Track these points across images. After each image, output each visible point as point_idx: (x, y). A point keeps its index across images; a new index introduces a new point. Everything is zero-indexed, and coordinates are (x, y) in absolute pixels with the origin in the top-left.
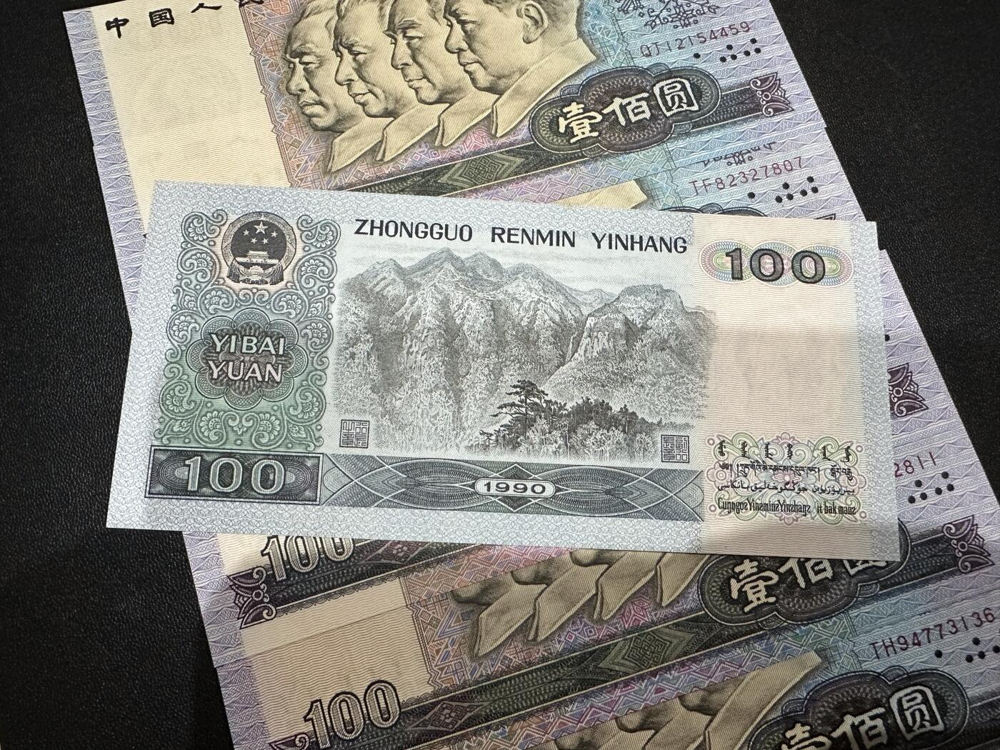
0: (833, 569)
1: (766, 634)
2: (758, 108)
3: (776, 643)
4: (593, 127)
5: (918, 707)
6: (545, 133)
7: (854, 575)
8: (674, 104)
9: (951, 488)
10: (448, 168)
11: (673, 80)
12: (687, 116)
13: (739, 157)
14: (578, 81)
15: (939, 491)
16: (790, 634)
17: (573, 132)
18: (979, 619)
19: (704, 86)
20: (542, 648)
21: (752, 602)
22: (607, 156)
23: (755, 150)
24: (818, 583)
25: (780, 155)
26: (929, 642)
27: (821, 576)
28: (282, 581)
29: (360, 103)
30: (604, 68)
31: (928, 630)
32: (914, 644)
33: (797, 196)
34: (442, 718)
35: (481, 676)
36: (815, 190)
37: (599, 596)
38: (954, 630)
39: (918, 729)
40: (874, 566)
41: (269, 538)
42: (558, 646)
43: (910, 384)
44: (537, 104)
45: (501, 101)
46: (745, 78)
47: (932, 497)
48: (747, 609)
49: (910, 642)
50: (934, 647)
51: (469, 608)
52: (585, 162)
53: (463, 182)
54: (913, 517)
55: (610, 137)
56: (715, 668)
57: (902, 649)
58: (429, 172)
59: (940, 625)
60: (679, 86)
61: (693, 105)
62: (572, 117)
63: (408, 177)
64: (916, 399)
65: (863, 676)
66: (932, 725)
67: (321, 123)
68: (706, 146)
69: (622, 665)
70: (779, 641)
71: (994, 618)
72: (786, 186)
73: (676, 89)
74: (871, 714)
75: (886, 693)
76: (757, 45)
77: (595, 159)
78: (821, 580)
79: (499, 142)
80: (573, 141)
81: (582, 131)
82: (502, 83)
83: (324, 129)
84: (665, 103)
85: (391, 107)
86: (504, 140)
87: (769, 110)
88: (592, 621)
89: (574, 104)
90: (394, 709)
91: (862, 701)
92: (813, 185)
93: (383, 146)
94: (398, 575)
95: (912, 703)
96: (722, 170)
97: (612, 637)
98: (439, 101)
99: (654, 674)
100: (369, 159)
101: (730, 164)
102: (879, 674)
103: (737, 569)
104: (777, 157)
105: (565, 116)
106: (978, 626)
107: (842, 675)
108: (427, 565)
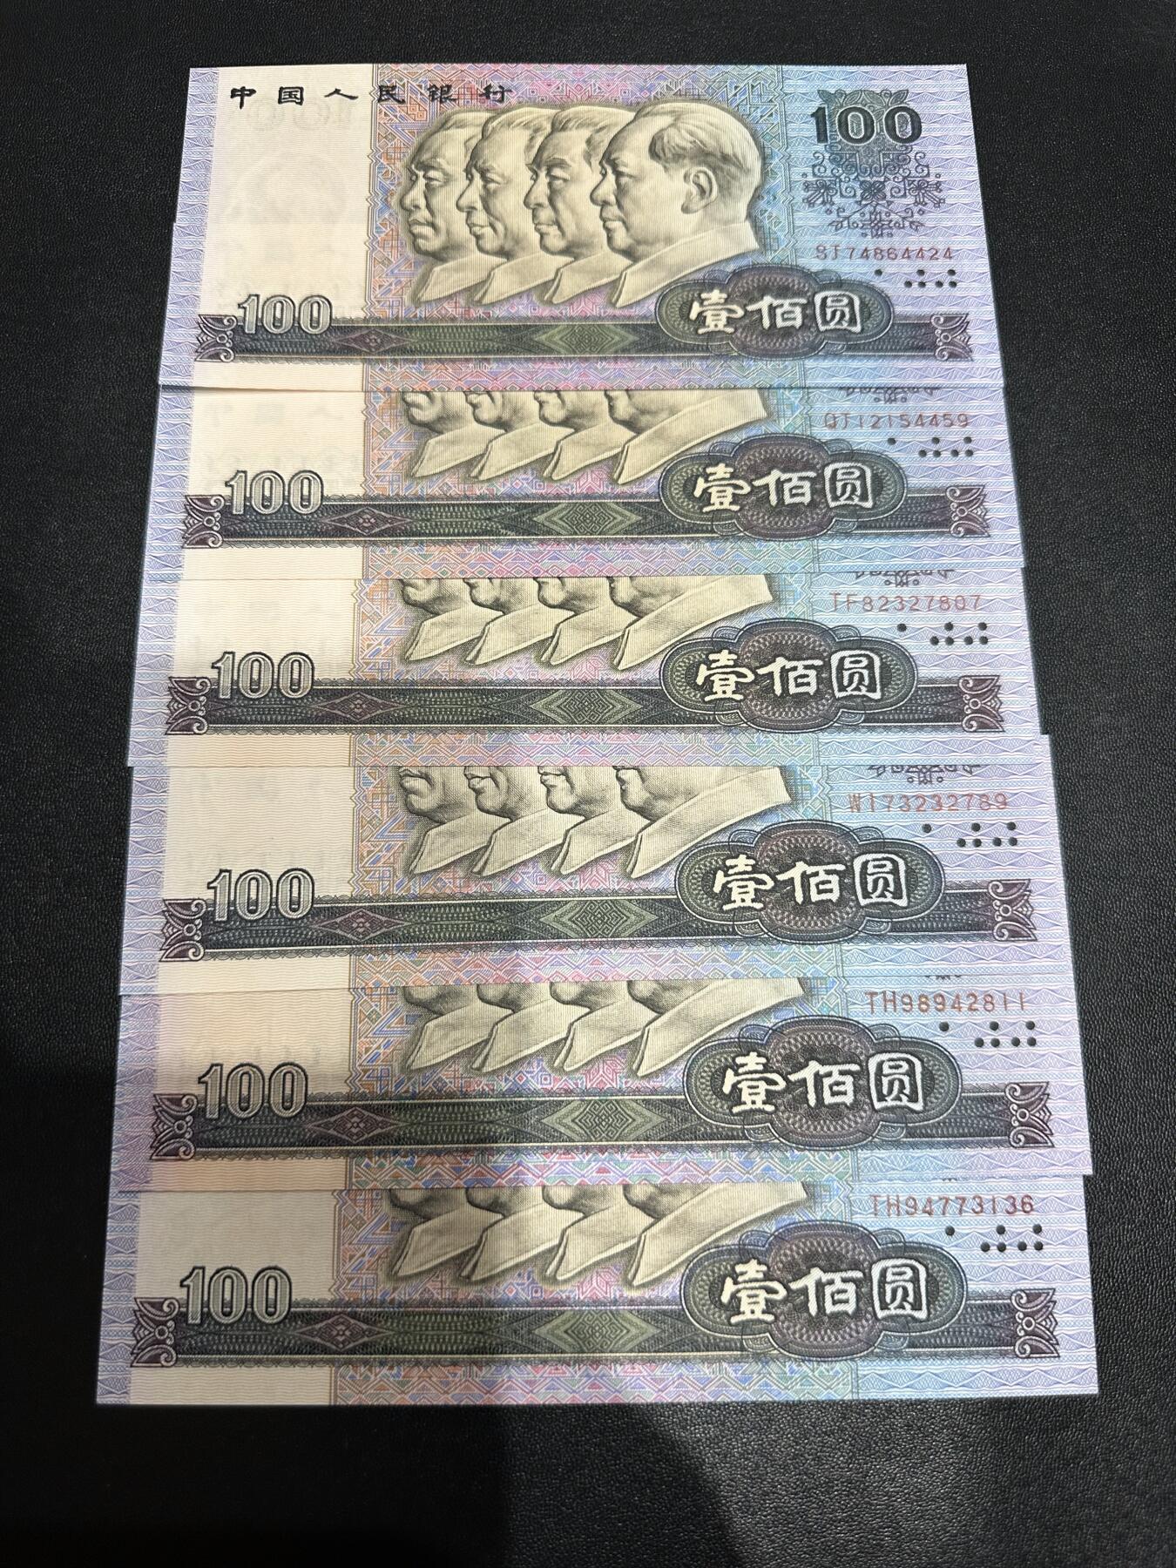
0: (855, 1096)
1: (750, 1145)
2: (946, 523)
3: (758, 1160)
4: (736, 499)
5: (904, 1284)
6: (676, 491)
7: (879, 1110)
8: (843, 492)
9: (1032, 1042)
10: (550, 506)
11: (853, 464)
12: (855, 511)
13: (902, 577)
14: (736, 438)
15: (1016, 1042)
16: (779, 1154)
17: (709, 499)
18: (1014, 1206)
19: (889, 480)
20: (484, 1081)
21: (745, 1103)
22: (740, 538)
23: (925, 573)
24: (831, 1106)
25: (954, 587)
26: (944, 1214)
27: (837, 1099)
28: (221, 922)
29: (471, 404)
30: (772, 429)
31: (947, 1200)
32: (925, 1212)
33: (959, 642)
34: (349, 1125)
35: (407, 1091)
36: (984, 640)
37: (569, 1042)
38: (979, 1209)
39: (895, 1308)
40: (906, 1106)
41: (221, 871)
42: (503, 1084)
43: (1024, 905)
44: (678, 455)
45: (636, 441)
46: (942, 482)
47: (1007, 1048)
48: (736, 1110)
49: (920, 1206)
50: (948, 1221)
51: (417, 1011)
52: (713, 539)
53: (563, 527)
54: (974, 1063)
55: (752, 515)
56: (674, 1165)
57: (907, 1213)
58: (526, 506)
59: (964, 1199)
60: (857, 473)
61: (867, 500)
62: (714, 480)
63: (500, 505)
64: (1025, 924)
65: (850, 1230)
66: (913, 1308)
67: (419, 415)
68: (865, 555)
69: (569, 1128)
70: (762, 1158)
71: (1032, 1210)
72: (949, 627)
73: (852, 477)
74: (844, 1275)
75: (871, 1257)
76: (970, 446)
77: (725, 538)
78: (838, 1105)
79: (618, 490)
80: (706, 509)
81: (721, 500)
82: (644, 420)
83: (421, 424)
84: (834, 489)
85: (506, 416)
86: (625, 489)
87: (961, 529)
88: (552, 1068)
89: (722, 466)
90: (299, 1099)
91: (840, 1258)
92: (984, 633)
93: (483, 462)
94: (350, 952)
95: (897, 1278)
96: (876, 588)
97: (568, 1092)
98: (564, 423)
99: (602, 1150)
100: (462, 471)
101: (888, 583)
102: (870, 1233)
103: (739, 1060)
104: (950, 589)
105: (706, 477)
106: (1008, 1212)
107: (825, 1220)
108: (386, 950)
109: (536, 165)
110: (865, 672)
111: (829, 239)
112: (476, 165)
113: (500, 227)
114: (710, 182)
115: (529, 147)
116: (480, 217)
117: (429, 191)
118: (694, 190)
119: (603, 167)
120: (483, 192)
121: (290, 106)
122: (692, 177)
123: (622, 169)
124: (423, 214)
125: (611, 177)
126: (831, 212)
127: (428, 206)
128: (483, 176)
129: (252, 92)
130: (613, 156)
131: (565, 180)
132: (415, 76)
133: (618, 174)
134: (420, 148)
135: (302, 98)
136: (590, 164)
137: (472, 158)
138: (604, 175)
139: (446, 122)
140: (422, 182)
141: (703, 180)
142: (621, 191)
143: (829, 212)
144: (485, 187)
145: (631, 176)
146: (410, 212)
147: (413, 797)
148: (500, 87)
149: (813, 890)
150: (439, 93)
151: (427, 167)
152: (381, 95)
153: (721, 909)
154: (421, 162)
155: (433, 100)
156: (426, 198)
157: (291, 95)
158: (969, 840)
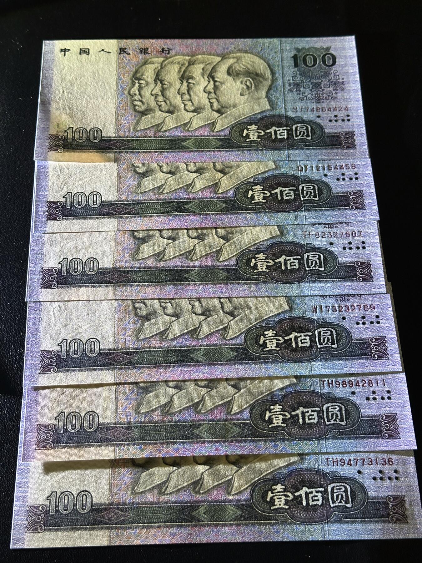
0: (318, 420)
1: (276, 439)
2: (348, 205)
3: (280, 445)
4: (264, 198)
5: (342, 493)
6: (240, 196)
7: (328, 425)
8: (307, 195)
9: (389, 398)
10: (191, 202)
11: (310, 184)
12: (311, 201)
13: (330, 225)
14: (263, 176)
15: (383, 398)
16: (288, 443)
17: (254, 198)
18: (385, 461)
19: (324, 190)
20: (169, 417)
21: (274, 424)
22: (266, 212)
23: (340, 223)
24: (308, 424)
26: (356, 465)
27: (311, 421)
28: (64, 358)
29: (159, 166)
30: (277, 172)
31: (358, 460)
32: (348, 464)
33: (354, 249)
34: (116, 434)
35: (138, 421)
36: (364, 248)
37: (203, 402)
38: (371, 463)
39: (338, 503)
40: (339, 424)
41: (63, 340)
42: (176, 417)
43: (384, 346)
44: (241, 183)
45: (224, 178)
46: (346, 190)
47: (379, 401)
48: (270, 426)
49: (346, 462)
50: (358, 468)
52: (256, 213)
53: (196, 209)
54: (366, 407)
55: (271, 204)
56: (246, 447)
57: (341, 465)
58: (182, 202)
59: (364, 460)
60: (312, 188)
61: (316, 197)
62: (256, 191)
63: (171, 202)
64: (384, 353)
65: (318, 472)
66: (346, 503)
67: (139, 170)
68: (317, 217)
69: (204, 434)
70: (281, 444)
71: (393, 464)
72: (350, 243)
73: (310, 189)
74: (317, 489)
75: (327, 483)
76: (357, 176)
77: (260, 212)
78: (311, 423)
79: (218, 196)
80: (253, 202)
81: (259, 198)
84: (303, 194)
86: (220, 195)
87: (354, 207)
88: (196, 411)
89: (258, 186)
90: (95, 424)
91: (315, 483)
92: (363, 245)
93: (164, 187)
94: (115, 369)
95: (339, 491)
96: (321, 229)
97: (204, 421)
99: (217, 442)
101: (325, 227)
102: (326, 473)
103: (272, 407)
104: (350, 229)
105: (252, 190)
106: (383, 464)
107: (308, 468)
108: (129, 368)
109: (182, 78)
110: (318, 261)
111: (299, 105)
112: (158, 78)
113: (168, 102)
114: (251, 84)
115: (179, 71)
116: (161, 98)
117: (140, 88)
118: (245, 87)
119: (209, 79)
120: (161, 89)
121: (84, 56)
122: (244, 82)
123: (216, 79)
124: (137, 97)
125: (212, 82)
126: (300, 94)
127: (140, 94)
128: (161, 83)
129: (69, 50)
130: (213, 75)
131: (194, 84)
132: (133, 44)
133: (215, 82)
134: (136, 72)
135: (89, 53)
136: (204, 78)
137: (157, 76)
138: (209, 82)
139: (147, 62)
140: (137, 85)
141: (248, 83)
142: (216, 88)
143: (298, 94)
144: (162, 87)
145: (219, 82)
146: (133, 97)
147: (139, 311)
148: (168, 48)
149: (299, 343)
150: (144, 50)
151: (139, 79)
152: (121, 52)
153: (263, 350)
154: (136, 77)
155: (141, 53)
156: (139, 91)
157: (84, 51)
158: (361, 322)
